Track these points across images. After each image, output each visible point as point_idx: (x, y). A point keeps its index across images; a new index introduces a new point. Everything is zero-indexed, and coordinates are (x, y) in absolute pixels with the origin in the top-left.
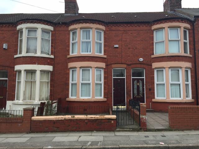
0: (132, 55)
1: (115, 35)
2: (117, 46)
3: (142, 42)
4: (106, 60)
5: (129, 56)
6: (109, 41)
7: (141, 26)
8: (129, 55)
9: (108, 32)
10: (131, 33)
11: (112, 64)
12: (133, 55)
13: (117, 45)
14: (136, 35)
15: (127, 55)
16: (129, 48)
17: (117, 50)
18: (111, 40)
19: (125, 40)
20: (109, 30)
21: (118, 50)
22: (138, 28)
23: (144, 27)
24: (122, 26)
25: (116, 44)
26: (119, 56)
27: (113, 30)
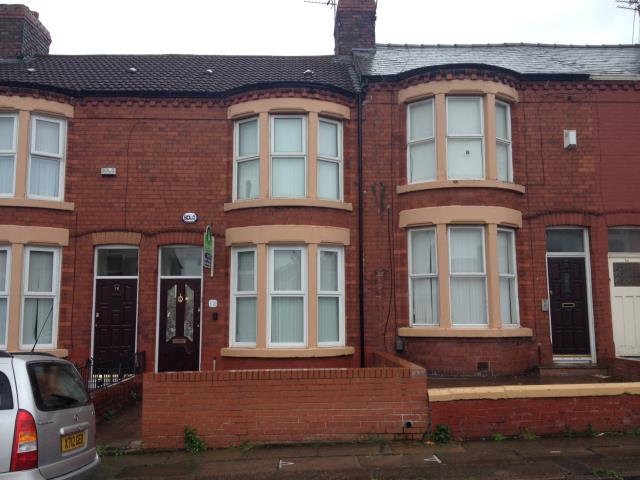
0: (162, 201)
1: (107, 133)
2: (111, 171)
3: (196, 159)
4: (74, 218)
5: (151, 205)
6: (84, 154)
7: (193, 105)
8: (151, 201)
9: (83, 125)
10: (161, 129)
11: (91, 233)
12: (166, 203)
13: (110, 169)
14: (176, 134)
15: (144, 201)
16: (153, 180)
17: (110, 183)
18: (94, 150)
19: (141, 150)
20: (85, 116)
21: (116, 183)
22: (182, 112)
23: (204, 111)
24: (130, 103)
25: (107, 166)
26: (116, 205)
27: (101, 116)
